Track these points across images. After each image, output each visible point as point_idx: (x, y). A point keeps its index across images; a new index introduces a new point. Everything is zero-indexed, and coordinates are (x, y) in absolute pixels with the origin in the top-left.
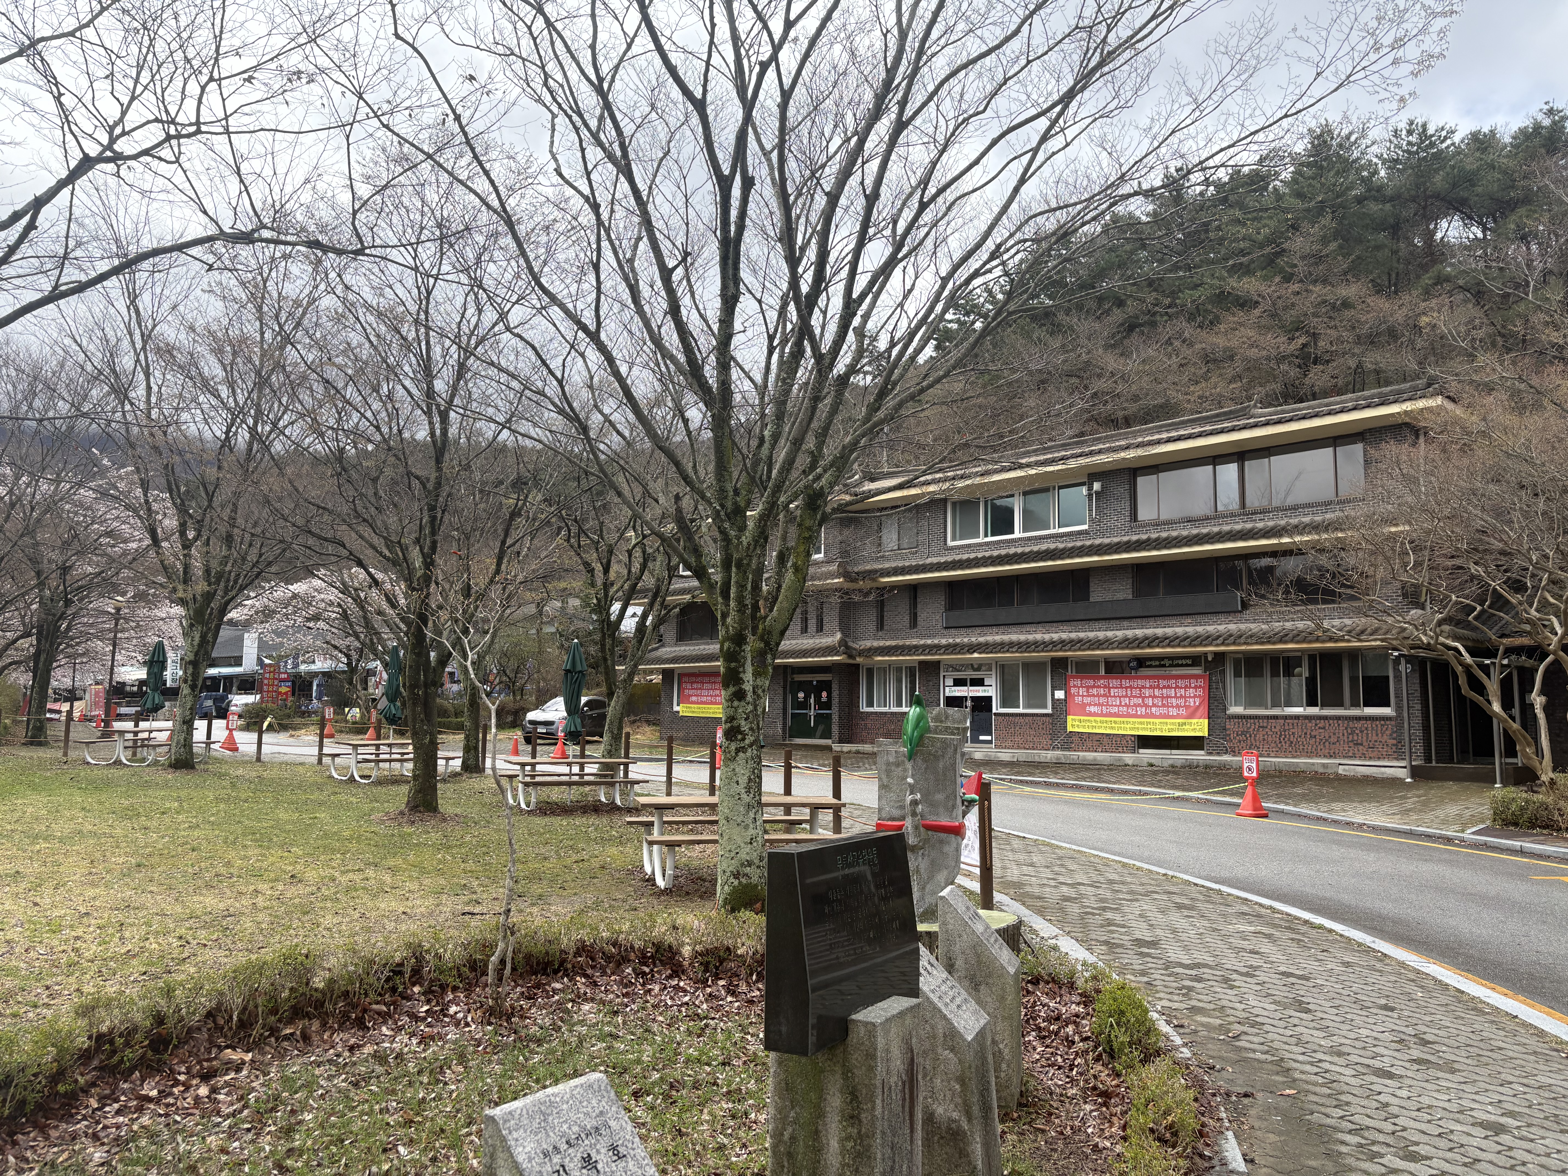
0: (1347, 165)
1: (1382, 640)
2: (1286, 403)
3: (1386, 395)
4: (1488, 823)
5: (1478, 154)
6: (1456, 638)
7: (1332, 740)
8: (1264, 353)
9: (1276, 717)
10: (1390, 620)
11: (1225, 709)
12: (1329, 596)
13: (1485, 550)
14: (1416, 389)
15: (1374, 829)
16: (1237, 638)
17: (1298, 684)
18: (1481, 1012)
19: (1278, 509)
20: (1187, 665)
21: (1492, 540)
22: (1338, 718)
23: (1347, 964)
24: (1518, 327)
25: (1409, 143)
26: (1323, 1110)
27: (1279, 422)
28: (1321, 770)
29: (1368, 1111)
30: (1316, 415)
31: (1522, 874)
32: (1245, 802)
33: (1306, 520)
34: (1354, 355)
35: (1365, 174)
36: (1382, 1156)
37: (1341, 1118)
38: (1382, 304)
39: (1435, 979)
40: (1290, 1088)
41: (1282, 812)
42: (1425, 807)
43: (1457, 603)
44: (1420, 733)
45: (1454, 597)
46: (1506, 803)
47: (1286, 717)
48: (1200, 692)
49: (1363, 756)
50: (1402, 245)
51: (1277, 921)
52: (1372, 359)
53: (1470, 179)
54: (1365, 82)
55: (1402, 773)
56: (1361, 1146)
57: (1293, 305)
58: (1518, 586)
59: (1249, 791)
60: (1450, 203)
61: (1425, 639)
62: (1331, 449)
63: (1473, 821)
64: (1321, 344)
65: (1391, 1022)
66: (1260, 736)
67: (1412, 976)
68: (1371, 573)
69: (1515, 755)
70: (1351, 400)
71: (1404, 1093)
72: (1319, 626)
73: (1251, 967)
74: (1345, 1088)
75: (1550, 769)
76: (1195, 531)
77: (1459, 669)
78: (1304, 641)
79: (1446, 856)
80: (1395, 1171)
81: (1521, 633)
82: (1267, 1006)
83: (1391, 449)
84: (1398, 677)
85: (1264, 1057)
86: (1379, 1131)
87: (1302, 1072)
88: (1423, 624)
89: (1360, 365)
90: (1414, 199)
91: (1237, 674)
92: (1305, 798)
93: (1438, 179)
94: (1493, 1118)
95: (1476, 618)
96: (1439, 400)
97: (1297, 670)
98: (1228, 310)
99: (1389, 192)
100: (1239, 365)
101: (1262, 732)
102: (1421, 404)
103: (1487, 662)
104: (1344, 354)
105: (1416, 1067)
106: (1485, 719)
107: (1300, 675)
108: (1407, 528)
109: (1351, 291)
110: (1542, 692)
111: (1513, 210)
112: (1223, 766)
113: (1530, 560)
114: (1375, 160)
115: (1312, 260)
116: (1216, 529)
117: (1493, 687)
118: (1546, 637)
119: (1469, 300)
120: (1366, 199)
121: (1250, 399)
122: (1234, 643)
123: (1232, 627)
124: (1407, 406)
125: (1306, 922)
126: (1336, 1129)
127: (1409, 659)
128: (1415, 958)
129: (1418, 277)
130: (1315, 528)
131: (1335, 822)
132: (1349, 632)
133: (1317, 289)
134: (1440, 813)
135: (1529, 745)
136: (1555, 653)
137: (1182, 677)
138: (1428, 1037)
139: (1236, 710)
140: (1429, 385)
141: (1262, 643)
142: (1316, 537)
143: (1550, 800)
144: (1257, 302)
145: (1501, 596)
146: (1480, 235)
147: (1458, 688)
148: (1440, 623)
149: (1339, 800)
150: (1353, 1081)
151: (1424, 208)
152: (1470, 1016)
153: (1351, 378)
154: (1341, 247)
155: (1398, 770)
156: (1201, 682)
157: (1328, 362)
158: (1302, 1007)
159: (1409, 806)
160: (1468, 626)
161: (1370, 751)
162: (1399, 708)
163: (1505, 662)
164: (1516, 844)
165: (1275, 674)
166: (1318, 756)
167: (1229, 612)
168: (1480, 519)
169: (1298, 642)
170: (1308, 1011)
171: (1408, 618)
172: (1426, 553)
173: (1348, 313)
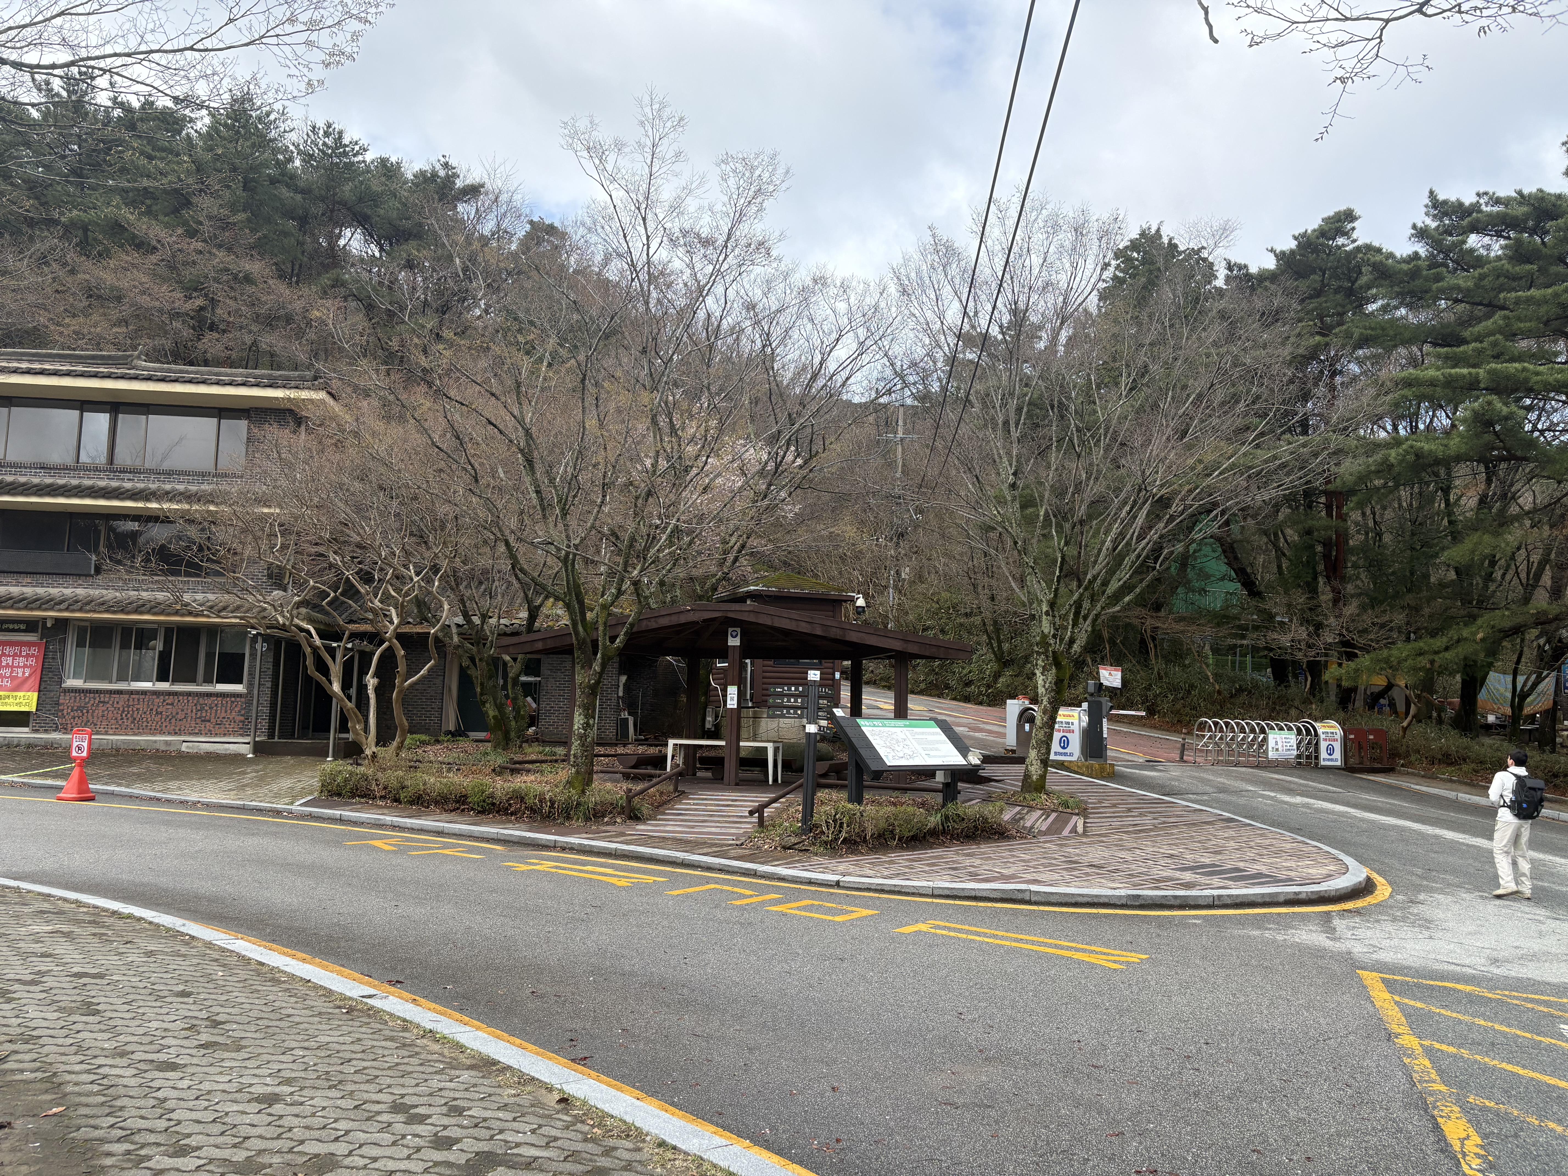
0: (263, 142)
1: (241, 618)
2: (175, 362)
3: (276, 378)
4: (316, 794)
5: (383, 179)
6: (311, 621)
7: (179, 716)
8: (157, 304)
9: (120, 692)
10: (251, 599)
11: (61, 682)
12: (194, 569)
13: (345, 542)
14: (303, 379)
15: (208, 806)
16: (86, 604)
17: (151, 658)
18: (276, 981)
19: (151, 471)
20: (19, 630)
21: (352, 534)
22: (189, 694)
23: (150, 954)
24: (394, 344)
25: (325, 144)
26: (92, 1122)
27: (163, 380)
28: (163, 748)
29: (143, 1112)
30: (204, 382)
31: (337, 842)
32: (68, 785)
33: (181, 487)
34: (250, 332)
35: (280, 157)
36: (149, 1158)
37: (112, 1126)
38: (282, 289)
39: (239, 955)
40: (59, 1105)
41: (112, 793)
42: (262, 780)
43: (314, 588)
44: (266, 710)
45: (312, 583)
46: (333, 776)
47: (131, 692)
48: (32, 662)
49: (210, 733)
50: (309, 240)
51: (81, 917)
52: (269, 340)
53: (374, 199)
54: (275, 49)
55: (245, 750)
56: (128, 1152)
57: (194, 263)
58: (367, 578)
59: (76, 773)
60: (354, 214)
61: (281, 620)
62: (215, 420)
63: (302, 793)
64: (219, 311)
65: (187, 1008)
66: (99, 712)
67: (216, 955)
68: (239, 550)
69: (347, 731)
70: (242, 375)
71: (185, 1083)
72: (178, 600)
73: (39, 972)
74: (121, 1091)
75: (373, 744)
76: (48, 481)
77: (308, 650)
78: (162, 613)
79: (274, 829)
80: (162, 1171)
81: (365, 620)
82: (49, 1015)
83: (274, 432)
84: (253, 655)
85: (33, 1075)
86: (151, 1131)
87: (76, 1084)
88: (281, 605)
89: (255, 343)
90: (323, 199)
91: (80, 644)
92: (142, 778)
93: (348, 187)
94: (269, 1089)
95: (329, 604)
96: (322, 395)
97: (152, 643)
98: (121, 246)
99: (301, 184)
100: (126, 310)
101: (101, 708)
102: (304, 394)
103: (335, 645)
104: (241, 328)
105: (203, 1052)
106: (326, 698)
107: (154, 649)
108: (278, 511)
109: (254, 267)
110: (376, 675)
111: (406, 240)
112: (49, 746)
113: (380, 555)
114: (292, 148)
115: (219, 224)
116: (75, 482)
117: (336, 669)
118: (385, 626)
119: (360, 310)
120: (279, 182)
121: (135, 348)
122: (81, 610)
123: (80, 591)
124: (292, 394)
125: (114, 913)
126: (103, 1141)
127: (266, 638)
128: (223, 936)
129: (319, 274)
130: (188, 497)
131: (168, 801)
132: (211, 607)
133: (221, 254)
134: (275, 787)
135: (359, 722)
136: (390, 640)
137: (12, 644)
138: (219, 1018)
139: (72, 683)
140: (315, 378)
141: (114, 612)
142: (187, 507)
143: (370, 772)
144: (155, 248)
145: (353, 586)
146: (377, 254)
147: (305, 667)
148: (298, 605)
149: (177, 778)
150: (133, 1082)
151: (332, 211)
152: (268, 987)
153: (245, 354)
154: (249, 220)
155: (242, 746)
156: (34, 651)
157: (224, 331)
158: (89, 1008)
159: (245, 781)
160: (322, 610)
161: (218, 727)
162: (250, 686)
163: (350, 646)
164: (337, 813)
165: (125, 646)
166: (162, 733)
167: (80, 574)
168: (343, 511)
169: (155, 614)
170: (97, 1012)
171: (269, 599)
172: (293, 537)
173: (250, 289)
